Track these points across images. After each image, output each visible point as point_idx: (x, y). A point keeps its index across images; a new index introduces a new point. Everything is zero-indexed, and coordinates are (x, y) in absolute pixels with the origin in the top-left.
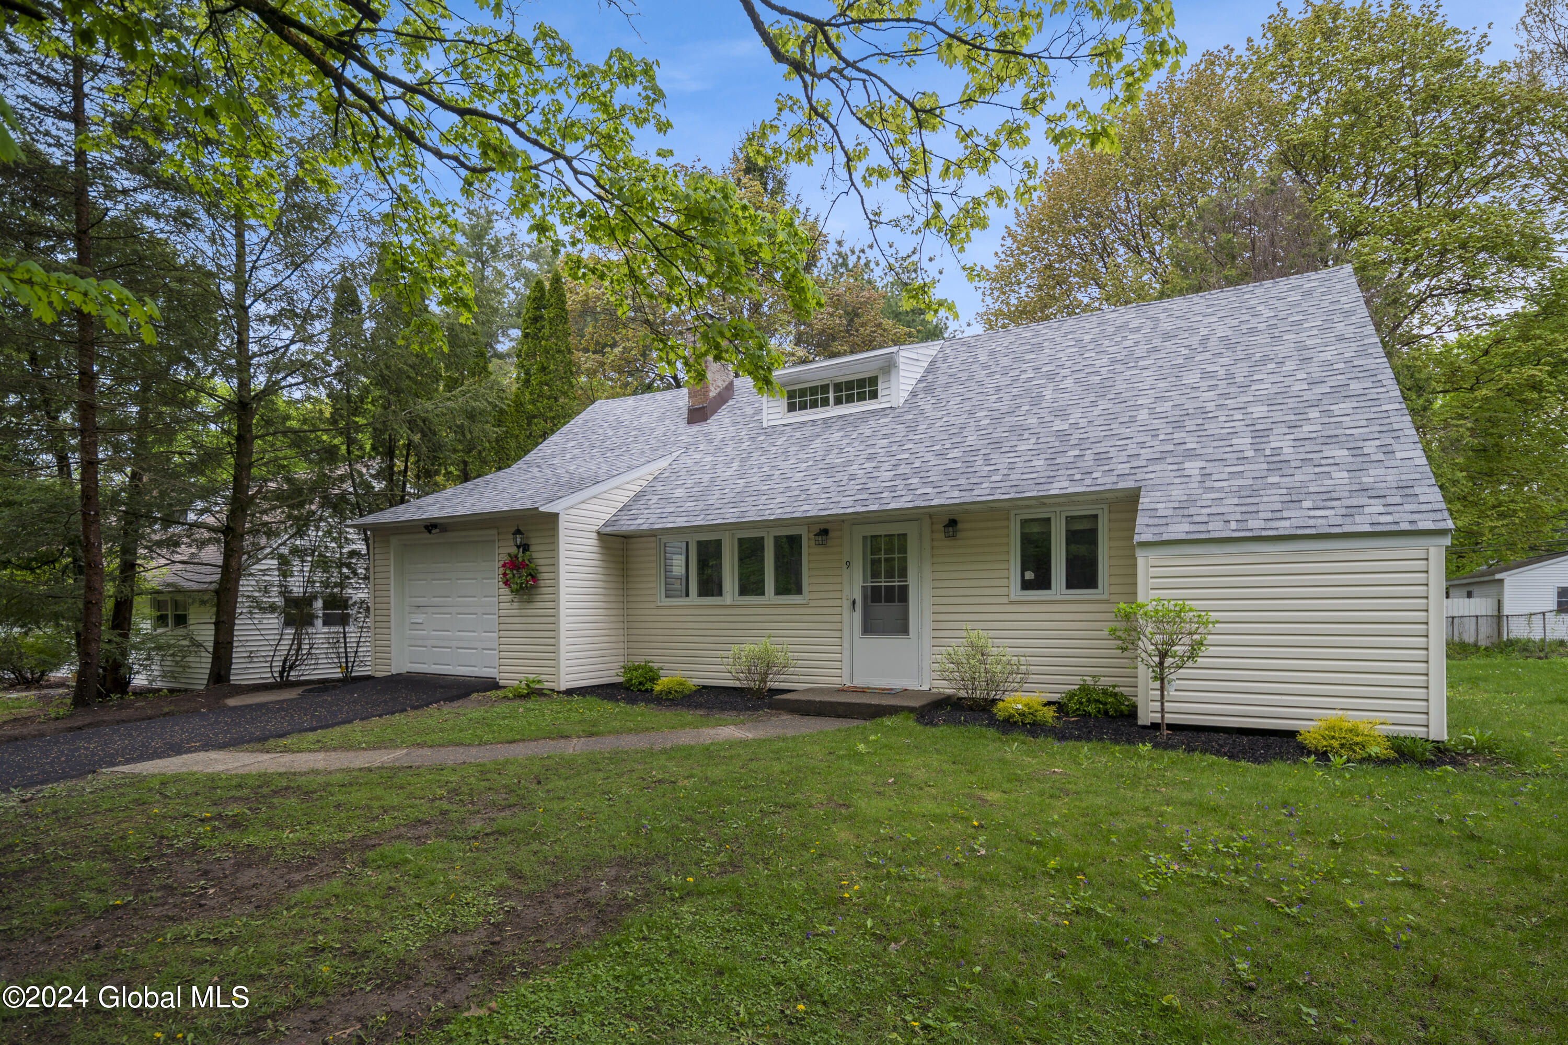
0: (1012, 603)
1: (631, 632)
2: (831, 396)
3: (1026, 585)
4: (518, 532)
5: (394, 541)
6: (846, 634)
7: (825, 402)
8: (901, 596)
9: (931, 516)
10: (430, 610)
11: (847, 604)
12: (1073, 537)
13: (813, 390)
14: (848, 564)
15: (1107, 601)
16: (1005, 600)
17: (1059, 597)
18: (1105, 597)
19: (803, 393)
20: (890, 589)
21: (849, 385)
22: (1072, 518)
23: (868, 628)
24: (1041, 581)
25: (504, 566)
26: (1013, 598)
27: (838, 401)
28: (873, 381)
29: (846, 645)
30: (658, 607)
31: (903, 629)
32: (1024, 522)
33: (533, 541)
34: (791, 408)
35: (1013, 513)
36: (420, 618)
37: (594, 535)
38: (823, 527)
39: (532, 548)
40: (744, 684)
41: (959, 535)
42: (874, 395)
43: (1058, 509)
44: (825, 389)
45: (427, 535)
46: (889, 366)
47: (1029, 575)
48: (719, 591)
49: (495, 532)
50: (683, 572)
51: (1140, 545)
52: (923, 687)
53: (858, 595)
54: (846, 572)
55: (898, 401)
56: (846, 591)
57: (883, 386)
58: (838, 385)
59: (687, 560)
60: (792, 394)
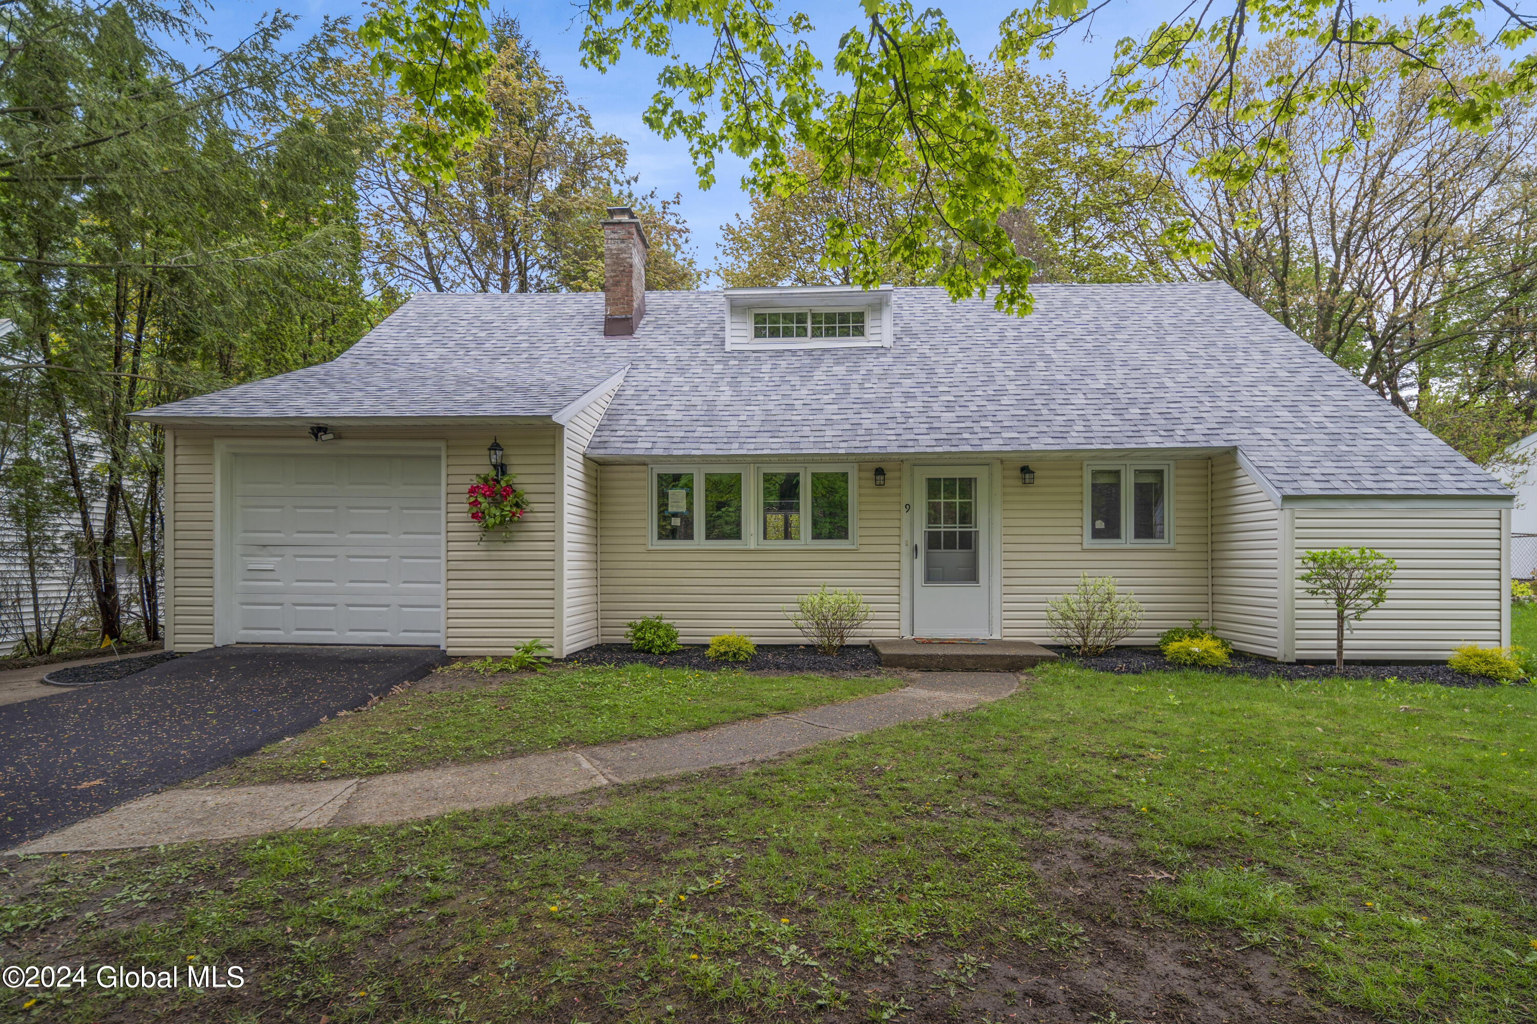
0: (1084, 551)
1: (605, 582)
2: (809, 325)
3: (1097, 534)
4: (495, 447)
5: (221, 447)
6: (906, 583)
7: (802, 333)
8: (967, 542)
9: (1002, 462)
10: (290, 551)
11: (906, 550)
12: (1140, 488)
13: (787, 317)
14: (908, 507)
15: (1173, 551)
16: (1078, 548)
17: (1128, 546)
18: (1171, 546)
19: (774, 318)
20: (950, 536)
21: (830, 318)
22: (1141, 471)
23: (931, 577)
24: (1111, 530)
25: (473, 491)
26: (1085, 546)
27: (816, 334)
28: (859, 317)
29: (906, 594)
30: (649, 551)
31: (971, 576)
32: (1095, 474)
33: (513, 460)
34: (759, 334)
35: (1085, 463)
36: (268, 563)
37: (580, 458)
38: (877, 465)
39: (512, 470)
40: (815, 640)
41: (1036, 482)
42: (860, 331)
43: (1128, 462)
44: (801, 318)
45: (312, 442)
46: (879, 305)
47: (1100, 524)
48: (736, 535)
49: (442, 444)
50: (683, 509)
51: (1286, 498)
52: (996, 636)
53: (920, 541)
54: (906, 516)
55: (888, 341)
56: (906, 536)
57: (869, 324)
58: (814, 316)
59: (690, 496)
60: (760, 319)
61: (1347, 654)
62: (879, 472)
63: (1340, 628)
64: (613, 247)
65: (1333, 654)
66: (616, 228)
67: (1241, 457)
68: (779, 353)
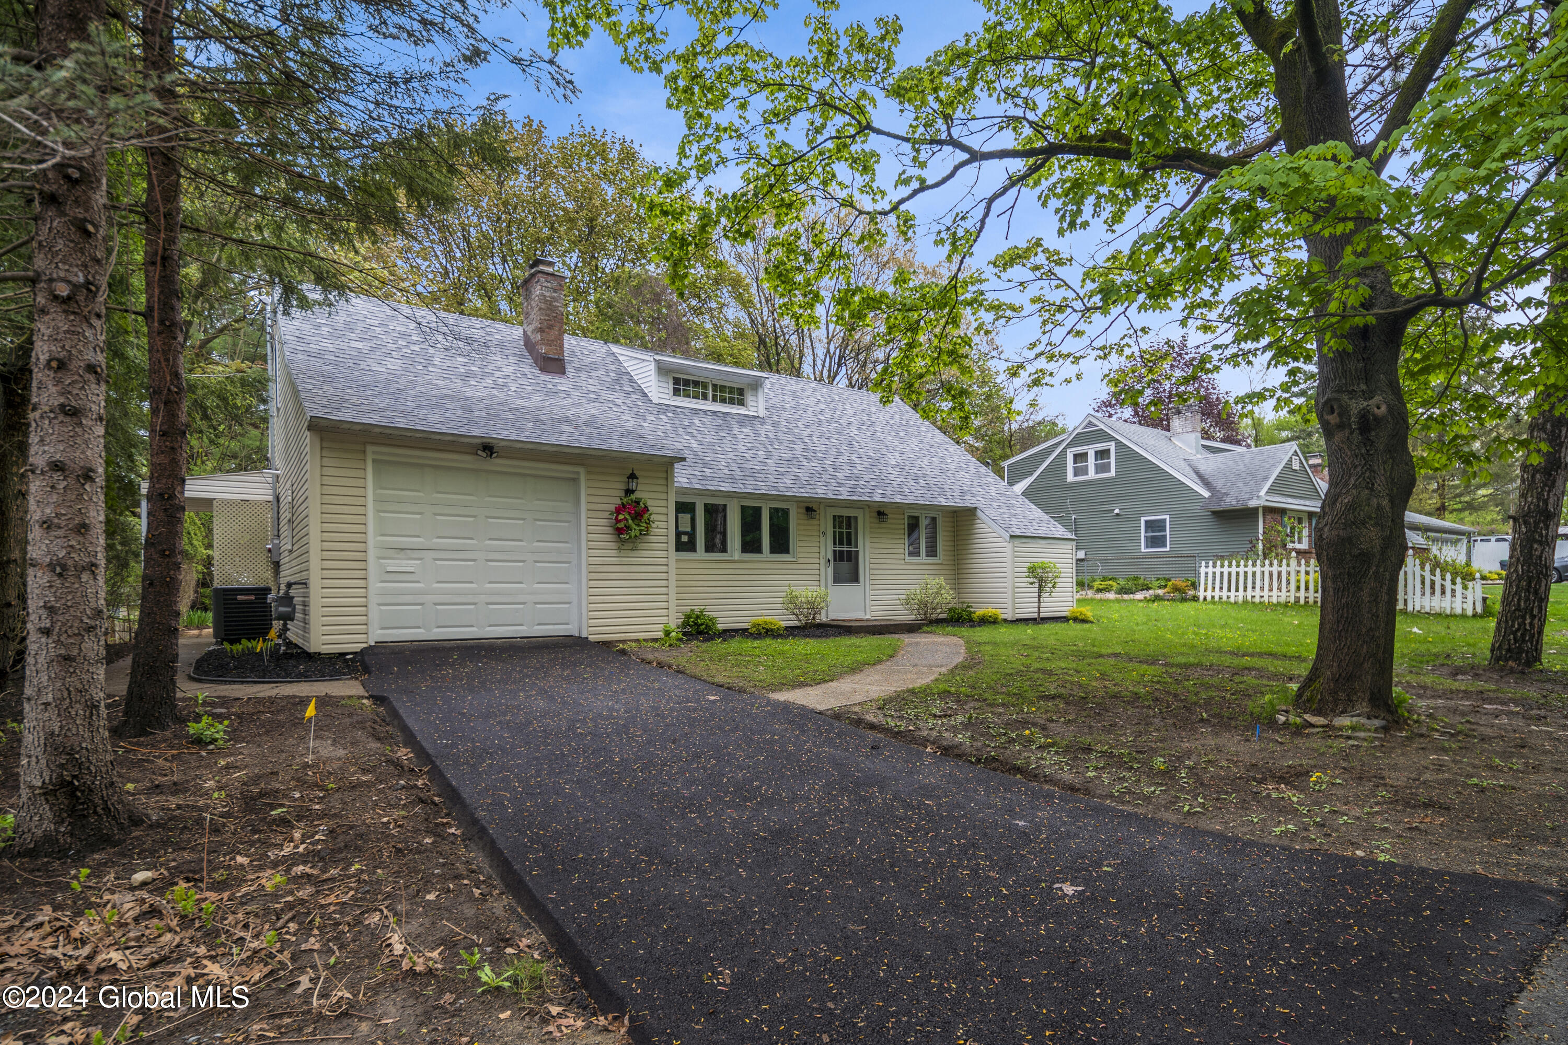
0: (905, 563)
2: (710, 392)
3: (910, 554)
4: (634, 476)
5: (369, 453)
6: (822, 583)
7: (705, 397)
8: (855, 558)
9: (869, 507)
10: (430, 554)
11: (823, 562)
12: (928, 527)
13: (694, 383)
14: (824, 533)
16: (903, 562)
17: (924, 561)
18: (942, 562)
19: (686, 383)
20: (845, 553)
21: (723, 389)
22: (927, 517)
23: (836, 580)
24: (915, 551)
25: (620, 509)
26: (905, 561)
28: (741, 392)
31: (856, 580)
32: (908, 518)
34: (676, 392)
35: (905, 511)
36: (406, 565)
38: (807, 505)
41: (889, 521)
43: (923, 512)
44: (705, 385)
46: (754, 385)
47: (911, 548)
48: (724, 550)
49: (581, 470)
50: (689, 529)
51: (1012, 537)
52: (868, 617)
53: (830, 556)
54: (822, 539)
55: (762, 413)
56: (823, 553)
57: (749, 398)
58: (715, 386)
59: (693, 520)
60: (676, 381)
61: (1042, 615)
62: (809, 510)
63: (1039, 602)
64: (548, 294)
65: (1036, 615)
66: (550, 278)
67: (979, 513)
68: (695, 411)
